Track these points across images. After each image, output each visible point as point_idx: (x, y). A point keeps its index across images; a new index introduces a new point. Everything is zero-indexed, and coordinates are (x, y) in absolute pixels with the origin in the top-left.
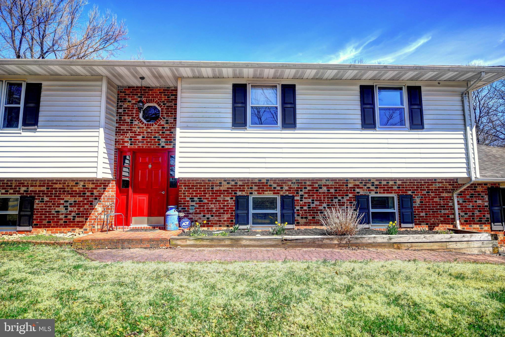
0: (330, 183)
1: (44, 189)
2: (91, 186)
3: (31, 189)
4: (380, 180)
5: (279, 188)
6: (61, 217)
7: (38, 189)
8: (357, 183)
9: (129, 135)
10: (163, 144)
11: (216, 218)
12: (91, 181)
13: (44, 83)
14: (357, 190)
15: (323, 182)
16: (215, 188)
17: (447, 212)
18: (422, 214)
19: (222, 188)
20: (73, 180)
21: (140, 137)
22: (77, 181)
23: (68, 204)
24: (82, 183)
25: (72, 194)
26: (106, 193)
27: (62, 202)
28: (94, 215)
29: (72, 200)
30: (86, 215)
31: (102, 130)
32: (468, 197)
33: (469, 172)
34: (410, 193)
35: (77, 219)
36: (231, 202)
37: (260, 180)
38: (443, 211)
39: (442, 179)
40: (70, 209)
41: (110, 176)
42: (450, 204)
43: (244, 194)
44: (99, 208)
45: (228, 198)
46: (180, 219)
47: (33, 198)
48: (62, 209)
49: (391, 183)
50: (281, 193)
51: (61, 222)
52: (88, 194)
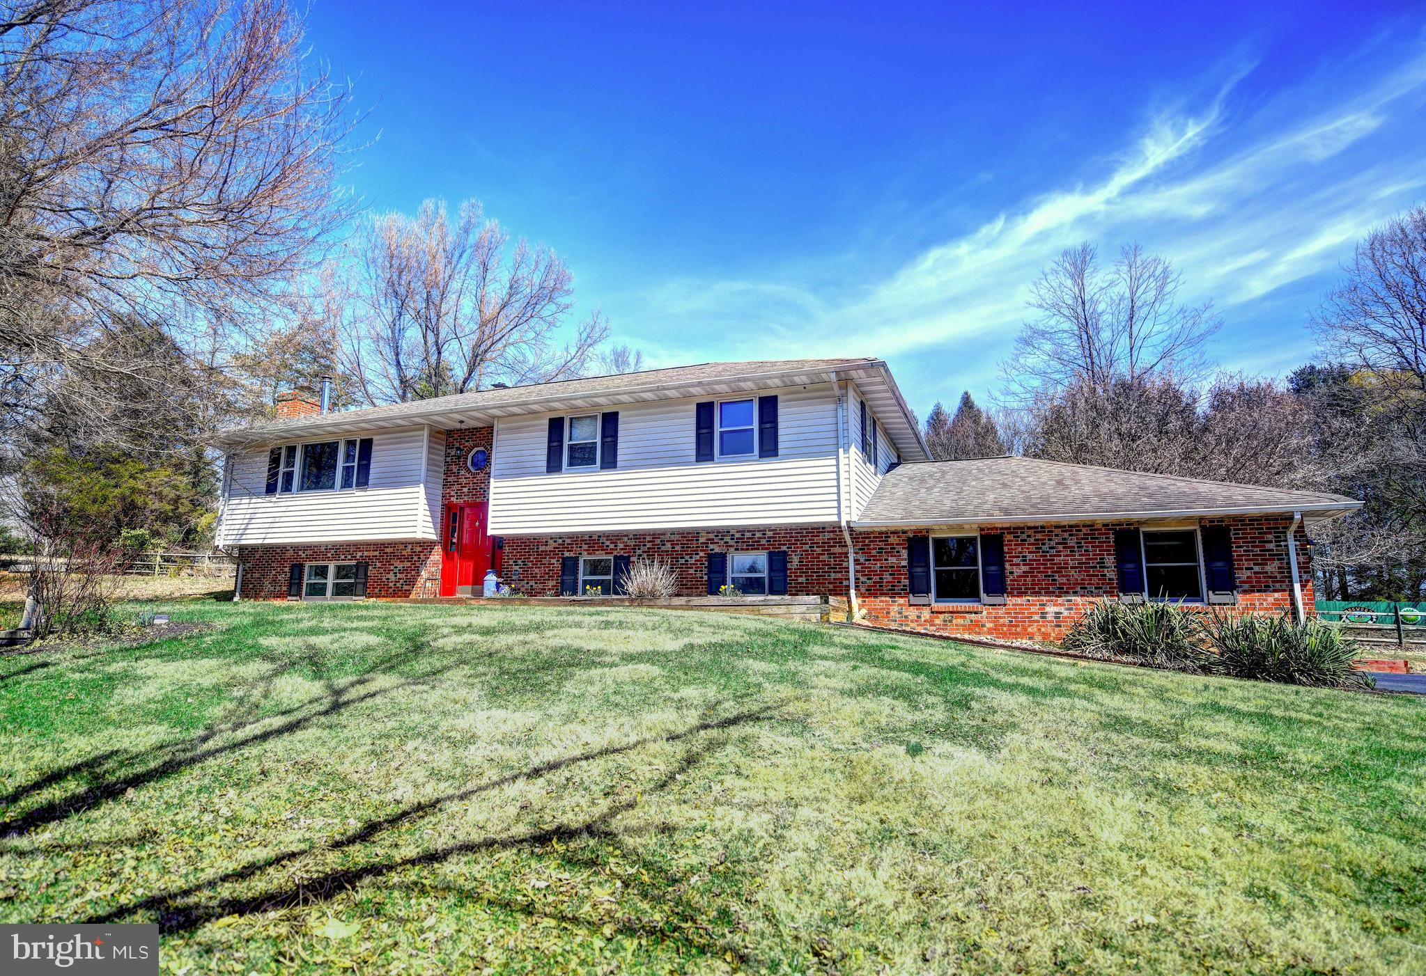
1: (377, 553)
2: (419, 549)
3: (366, 554)
4: (742, 530)
5: (612, 546)
6: (390, 585)
7: (372, 554)
8: (711, 536)
9: (456, 487)
11: (541, 586)
12: (419, 543)
13: (375, 438)
14: (711, 546)
15: (667, 537)
16: (542, 548)
17: (839, 576)
18: (800, 580)
19: (548, 548)
20: (402, 541)
21: (465, 490)
22: (405, 544)
23: (397, 570)
24: (410, 546)
25: (402, 559)
26: (432, 558)
27: (392, 567)
28: (420, 581)
29: (400, 566)
30: (412, 582)
31: (422, 486)
32: (874, 552)
33: (839, 514)
34: (784, 548)
35: (405, 587)
36: (556, 564)
37: (591, 534)
38: (833, 575)
40: (398, 575)
41: (434, 537)
42: (845, 564)
43: (572, 555)
45: (553, 561)
46: (498, 585)
47: (368, 564)
48: (391, 576)
49: (758, 535)
50: (615, 553)
51: (391, 591)
52: (416, 558)
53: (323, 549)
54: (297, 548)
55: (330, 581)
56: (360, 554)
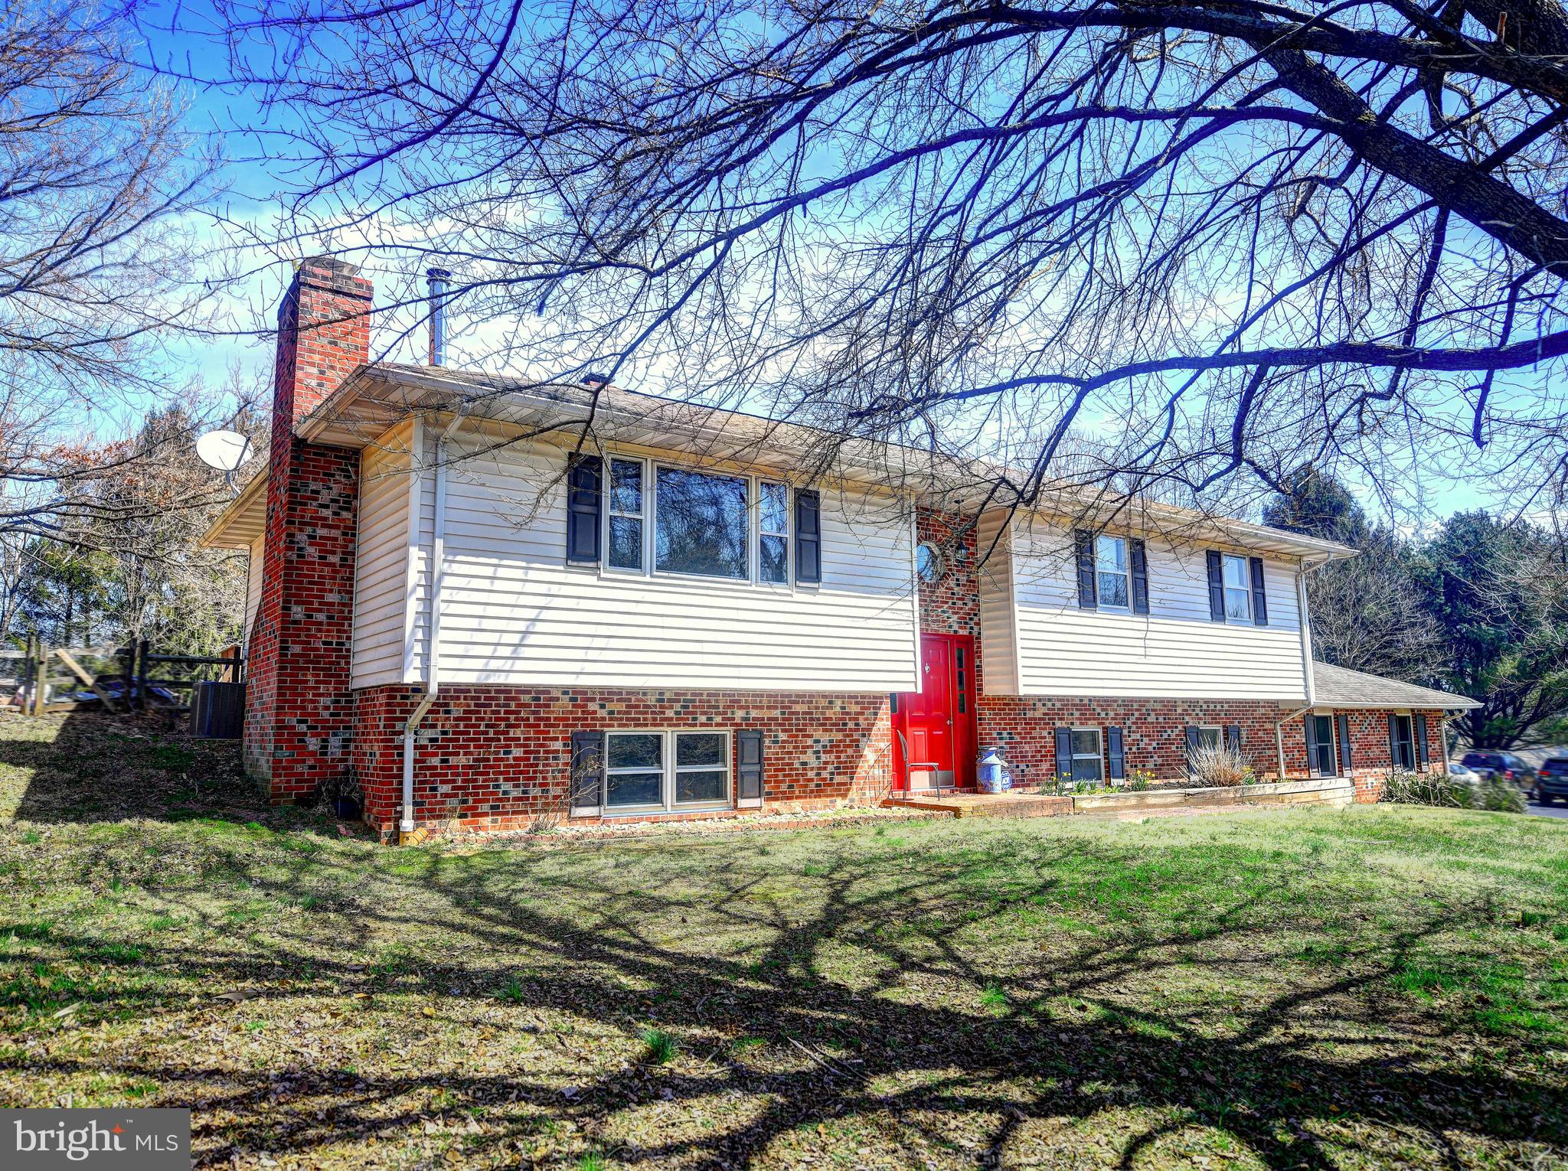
0: (1158, 706)
1: (777, 713)
2: (855, 709)
3: (754, 713)
4: (1208, 702)
5: (1103, 715)
6: (811, 774)
7: (766, 714)
8: (1186, 706)
10: (955, 627)
11: (1033, 770)
12: (853, 697)
14: (1187, 718)
16: (1030, 714)
17: (1272, 753)
18: (1249, 757)
19: (1038, 714)
20: (824, 695)
22: (830, 698)
23: (819, 747)
24: (839, 703)
25: (825, 724)
26: (879, 724)
27: (810, 742)
28: (863, 768)
29: (825, 738)
30: (848, 768)
32: (1288, 729)
33: (1307, 693)
34: (1236, 722)
35: (838, 779)
36: (1049, 741)
37: (1081, 700)
38: (1268, 752)
39: (1267, 702)
40: (824, 757)
42: (1275, 741)
43: (1064, 724)
44: (869, 755)
45: (1045, 733)
47: (759, 735)
48: (810, 758)
49: (1218, 707)
50: (1107, 723)
51: (812, 786)
52: (851, 725)
53: (651, 700)
54: (579, 696)
55: (670, 769)
56: (739, 714)
